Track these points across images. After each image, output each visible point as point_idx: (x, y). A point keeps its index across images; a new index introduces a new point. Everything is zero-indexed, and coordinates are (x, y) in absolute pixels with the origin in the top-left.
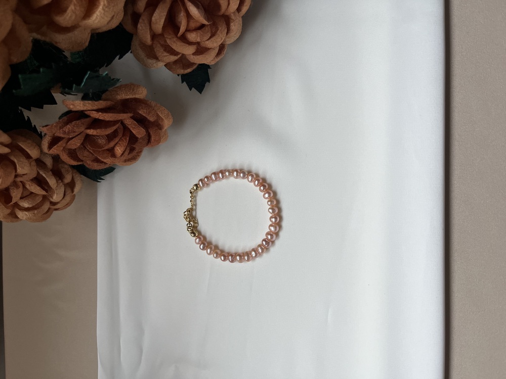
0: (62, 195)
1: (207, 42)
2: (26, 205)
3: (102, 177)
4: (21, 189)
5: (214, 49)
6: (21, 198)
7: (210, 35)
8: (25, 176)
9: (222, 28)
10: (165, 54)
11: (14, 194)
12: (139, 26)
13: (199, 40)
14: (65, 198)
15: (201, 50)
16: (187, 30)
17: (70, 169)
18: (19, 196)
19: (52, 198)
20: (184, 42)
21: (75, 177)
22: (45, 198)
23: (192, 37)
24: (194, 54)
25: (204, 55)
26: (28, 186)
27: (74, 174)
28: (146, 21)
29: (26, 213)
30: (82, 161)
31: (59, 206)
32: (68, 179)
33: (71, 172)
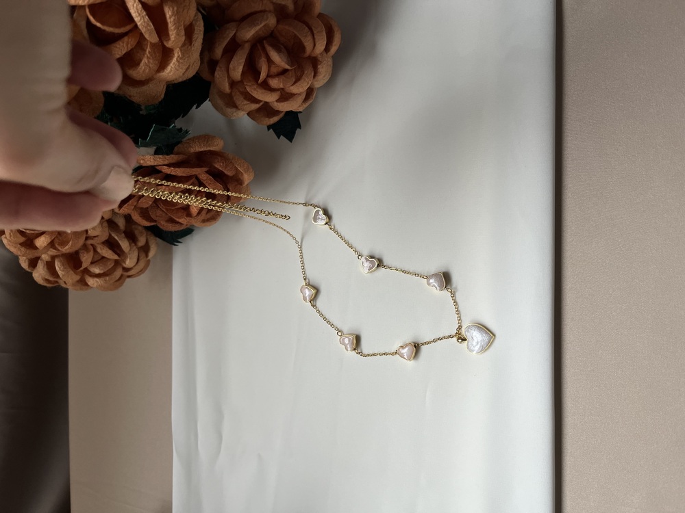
0: (135, 260)
1: (292, 88)
2: (97, 270)
3: (179, 240)
4: (91, 253)
5: (300, 94)
6: (92, 263)
7: (294, 80)
8: (97, 238)
9: (309, 71)
10: (246, 102)
11: (84, 258)
12: (216, 73)
13: (281, 86)
14: (139, 264)
15: (285, 96)
16: (268, 76)
17: (144, 231)
18: (90, 260)
19: (125, 263)
20: (265, 89)
21: (149, 240)
22: (117, 263)
23: (274, 83)
24: (277, 101)
25: (288, 102)
26: (99, 250)
27: (148, 237)
28: (223, 69)
29: (97, 280)
30: (155, 221)
31: (132, 273)
32: (142, 242)
33: (145, 234)
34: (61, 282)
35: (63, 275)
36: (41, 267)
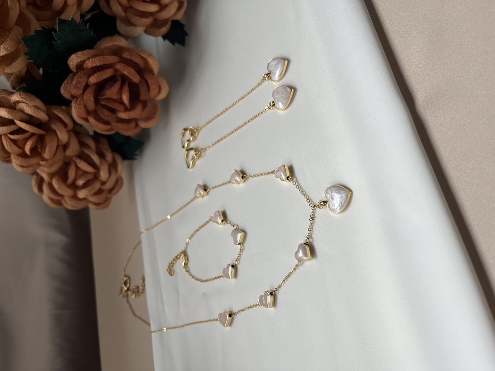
0: (107, 173)
3: (136, 153)
6: (76, 177)
18: (74, 174)
19: (100, 176)
22: (95, 176)
26: (78, 165)
27: (114, 155)
29: (84, 190)
31: (109, 186)
32: (109, 156)
33: (110, 151)
34: (63, 202)
35: (58, 188)
36: (45, 188)
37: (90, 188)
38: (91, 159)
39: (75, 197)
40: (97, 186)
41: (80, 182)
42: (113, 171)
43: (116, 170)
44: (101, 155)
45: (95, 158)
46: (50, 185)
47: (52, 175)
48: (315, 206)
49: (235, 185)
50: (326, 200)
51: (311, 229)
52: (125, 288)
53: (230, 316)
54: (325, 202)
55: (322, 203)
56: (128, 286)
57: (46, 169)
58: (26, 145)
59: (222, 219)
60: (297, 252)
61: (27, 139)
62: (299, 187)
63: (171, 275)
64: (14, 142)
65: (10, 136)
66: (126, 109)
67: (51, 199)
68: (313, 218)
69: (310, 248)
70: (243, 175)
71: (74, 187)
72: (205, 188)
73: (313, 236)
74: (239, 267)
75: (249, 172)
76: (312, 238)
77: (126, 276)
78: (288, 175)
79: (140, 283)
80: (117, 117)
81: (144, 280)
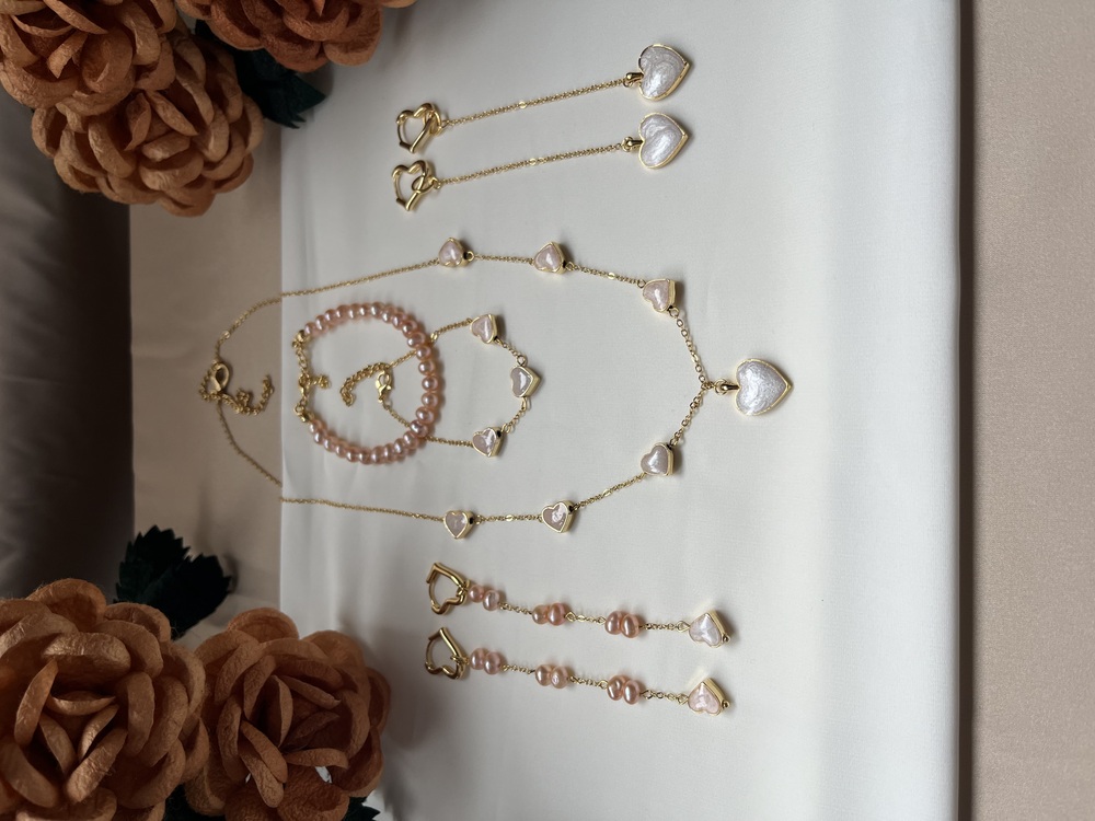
3: (301, 115)
4: (148, 116)
11: (136, 124)
14: (231, 155)
18: (145, 131)
19: (207, 148)
22: (193, 144)
26: (161, 113)
27: (247, 104)
29: (161, 174)
31: (221, 172)
32: (235, 107)
33: (240, 94)
34: (101, 182)
35: (102, 155)
36: (66, 143)
37: (177, 172)
38: (196, 107)
39: (135, 181)
40: (195, 168)
41: (157, 153)
42: (238, 141)
43: (246, 143)
44: (219, 101)
45: (204, 105)
46: (81, 142)
47: (87, 121)
48: (708, 384)
49: (542, 274)
50: (735, 382)
51: (687, 423)
52: (218, 388)
53: (472, 521)
54: (732, 387)
55: (725, 388)
56: (224, 383)
57: (81, 108)
58: (55, 53)
59: (494, 333)
60: (647, 457)
61: (59, 41)
62: (687, 332)
63: (348, 404)
64: (27, 39)
65: (18, 22)
66: (312, 16)
67: (76, 173)
68: (696, 405)
69: (673, 455)
70: (566, 257)
71: (139, 158)
72: (465, 250)
73: (686, 435)
74: (511, 438)
75: (580, 254)
76: (683, 438)
77: (221, 362)
78: (672, 301)
79: (259, 390)
80: (284, 24)
81: (270, 385)
